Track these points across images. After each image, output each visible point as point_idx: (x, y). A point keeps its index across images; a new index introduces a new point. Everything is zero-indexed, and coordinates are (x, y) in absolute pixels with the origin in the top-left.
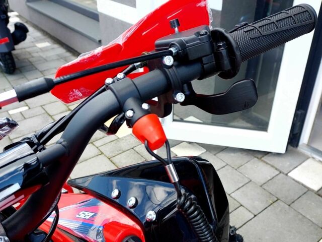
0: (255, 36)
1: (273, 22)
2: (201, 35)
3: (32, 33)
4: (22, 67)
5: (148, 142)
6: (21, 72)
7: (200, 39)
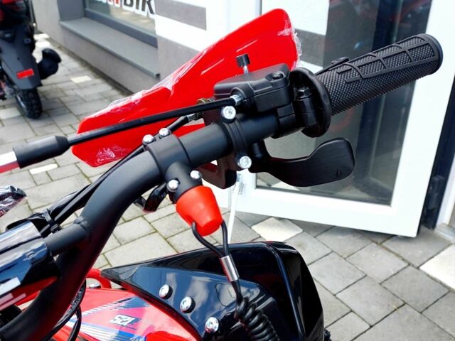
0: (352, 78)
1: (379, 60)
2: (275, 78)
3: (66, 63)
4: (52, 109)
5: (196, 224)
6: (49, 116)
7: (272, 84)
